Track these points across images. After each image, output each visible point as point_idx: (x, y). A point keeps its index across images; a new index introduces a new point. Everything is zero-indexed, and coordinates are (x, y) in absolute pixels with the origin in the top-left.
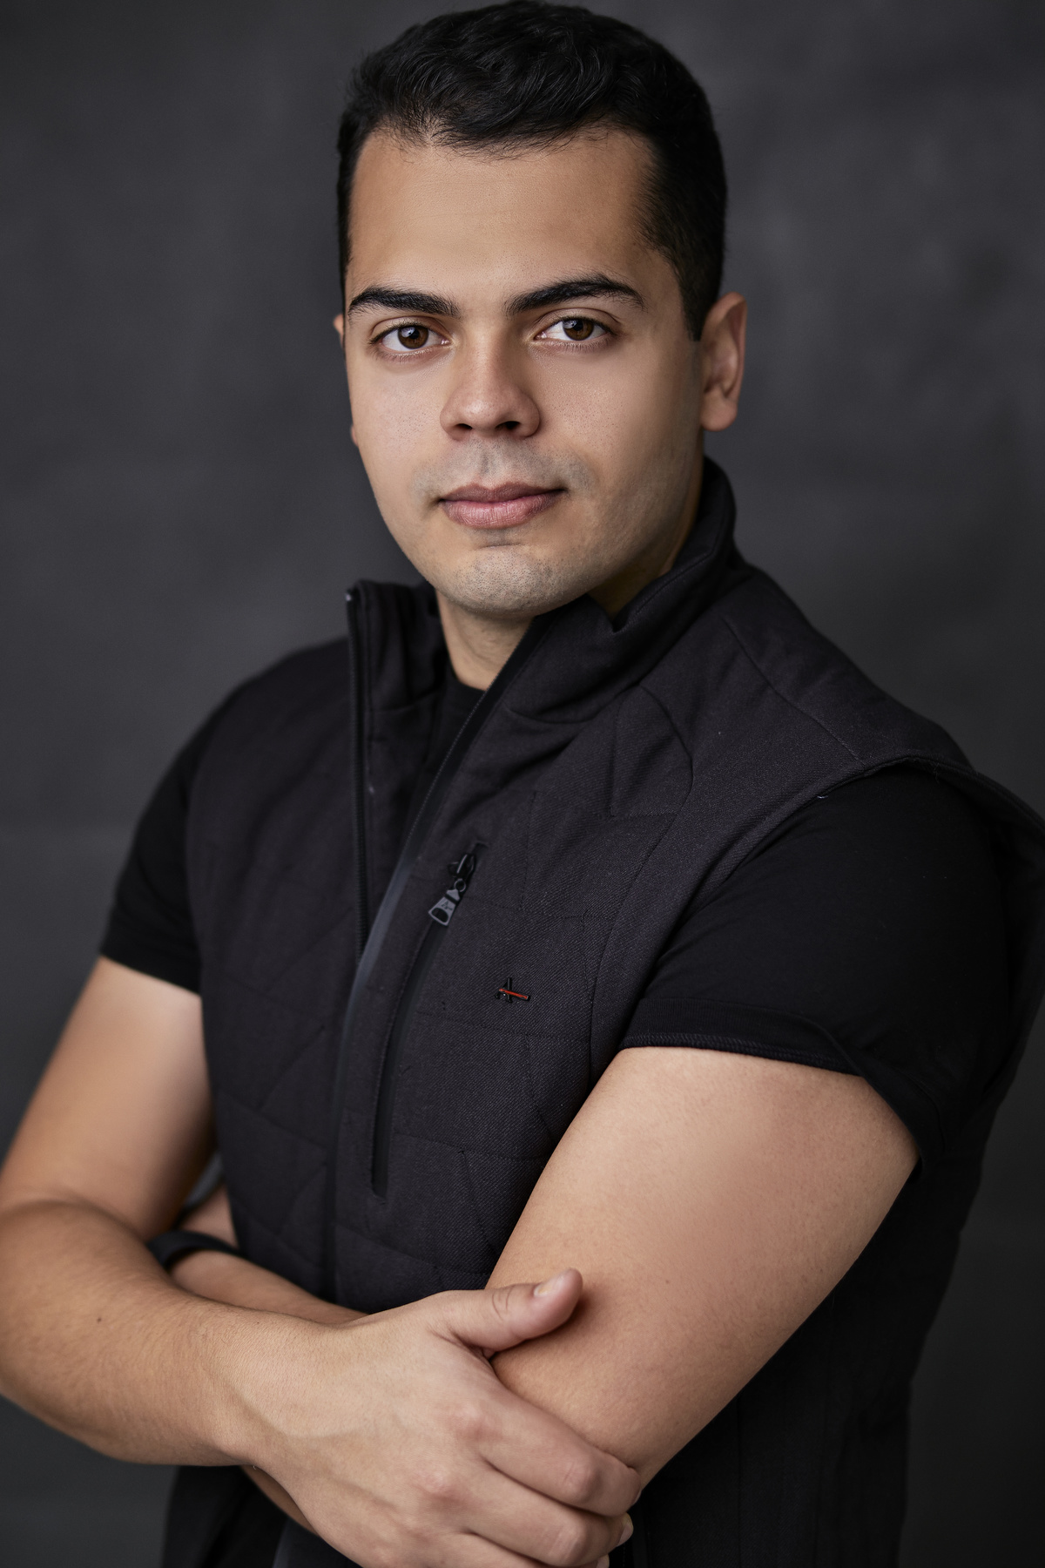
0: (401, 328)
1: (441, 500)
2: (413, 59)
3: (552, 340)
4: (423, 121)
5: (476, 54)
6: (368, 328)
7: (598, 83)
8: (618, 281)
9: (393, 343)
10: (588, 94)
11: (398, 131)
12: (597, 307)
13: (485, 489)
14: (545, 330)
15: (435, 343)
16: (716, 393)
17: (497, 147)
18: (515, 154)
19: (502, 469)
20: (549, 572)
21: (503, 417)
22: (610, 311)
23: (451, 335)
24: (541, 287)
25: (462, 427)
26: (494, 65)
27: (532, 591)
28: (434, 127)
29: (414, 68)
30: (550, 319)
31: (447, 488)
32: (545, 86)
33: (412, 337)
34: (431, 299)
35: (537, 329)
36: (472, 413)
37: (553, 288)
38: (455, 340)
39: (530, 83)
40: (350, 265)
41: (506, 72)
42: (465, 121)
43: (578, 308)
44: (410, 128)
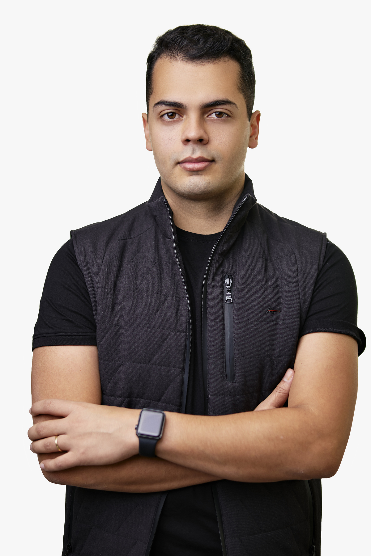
0: (168, 113)
1: (179, 163)
2: (175, 36)
3: (213, 118)
4: (177, 54)
5: (192, 36)
6: (159, 113)
7: (227, 46)
8: (232, 101)
9: (166, 117)
10: (224, 49)
11: (169, 57)
12: (224, 108)
13: (193, 158)
14: (210, 115)
15: (178, 117)
16: (253, 138)
18: (204, 64)
19: (198, 153)
20: (209, 183)
21: (200, 137)
22: (230, 110)
23: (183, 115)
24: (211, 102)
25: (187, 141)
26: (198, 39)
27: (205, 188)
28: (180, 55)
29: (175, 39)
30: (212, 111)
31: (181, 159)
33: (172, 115)
35: (208, 114)
36: (191, 136)
37: (214, 102)
38: (185, 117)
39: (208, 44)
40: (152, 95)
41: (201, 41)
42: (190, 54)
43: (221, 108)
44: (173, 56)
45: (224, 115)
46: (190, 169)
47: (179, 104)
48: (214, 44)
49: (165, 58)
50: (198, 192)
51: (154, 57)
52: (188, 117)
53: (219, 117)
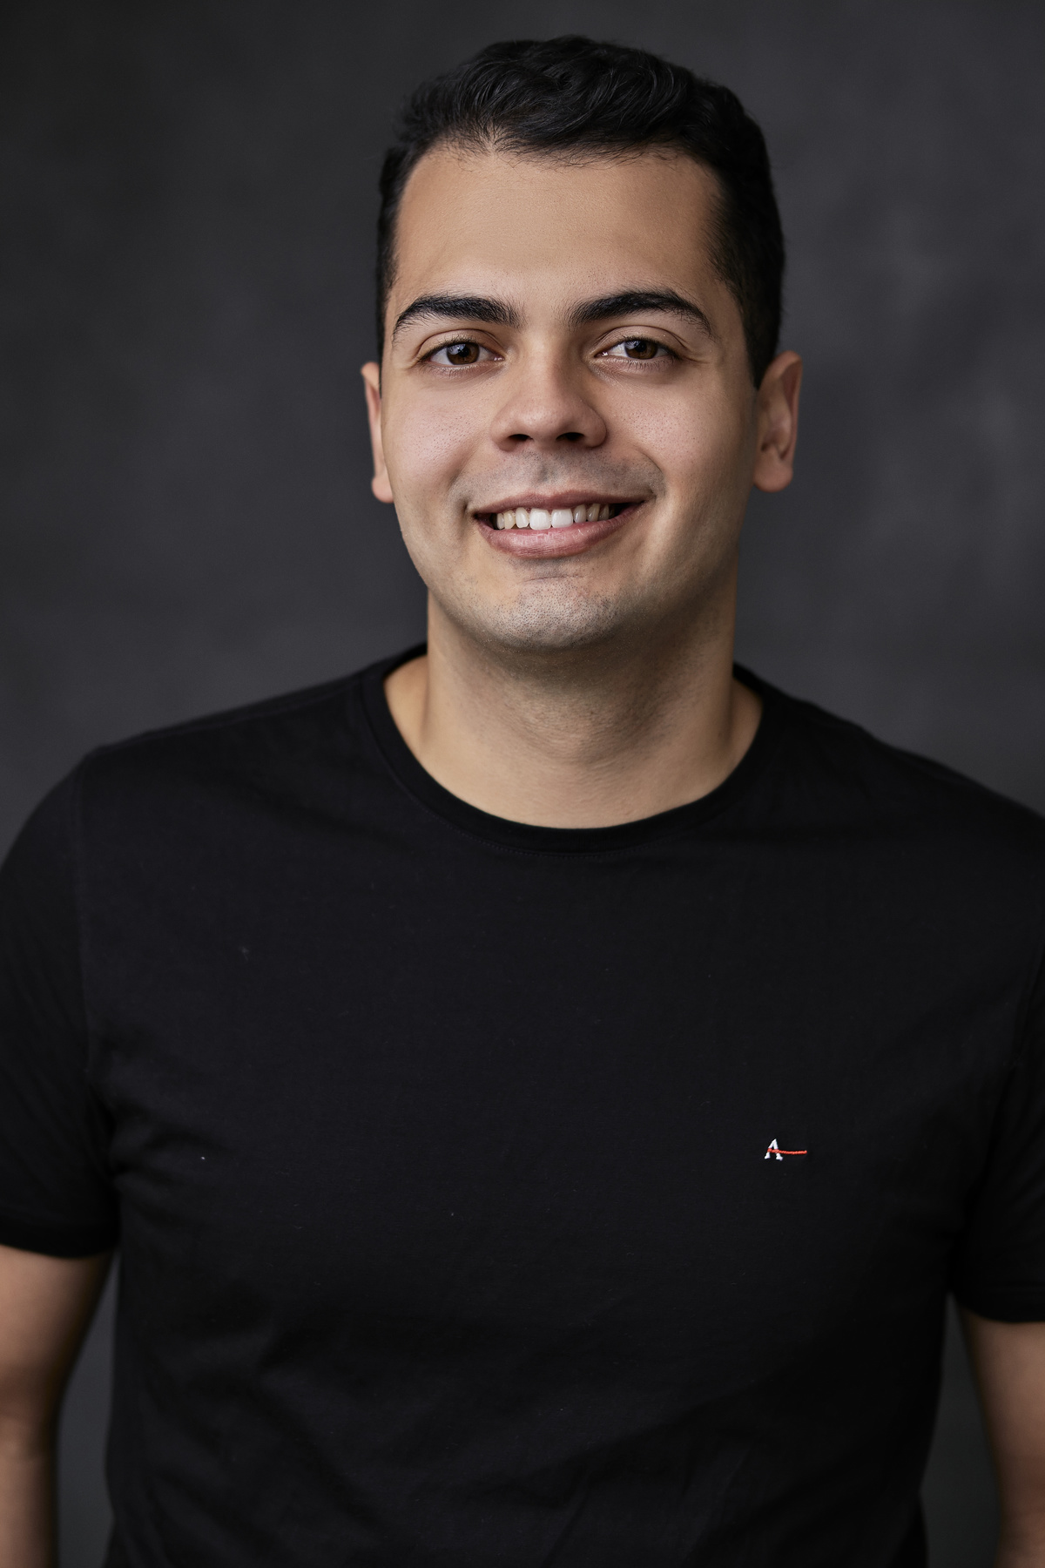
0: (449, 345)
3: (614, 357)
4: (485, 130)
5: (543, 66)
6: (416, 344)
8: (688, 300)
9: (442, 358)
10: (659, 112)
11: (457, 144)
12: (663, 327)
14: (608, 348)
15: (485, 359)
16: (773, 452)
17: (565, 154)
18: (582, 162)
22: (677, 332)
23: (505, 351)
24: (607, 297)
25: (517, 439)
26: (562, 76)
28: (496, 132)
30: (614, 336)
32: (616, 96)
33: (461, 354)
34: (487, 302)
35: (598, 348)
36: (532, 421)
37: (618, 297)
38: (510, 356)
39: (598, 95)
41: (575, 83)
42: (530, 126)
43: (643, 325)
44: (472, 135)
45: (660, 352)
46: (523, 550)
47: (488, 307)
49: (443, 151)
50: (561, 640)
52: (521, 356)
53: (639, 358)
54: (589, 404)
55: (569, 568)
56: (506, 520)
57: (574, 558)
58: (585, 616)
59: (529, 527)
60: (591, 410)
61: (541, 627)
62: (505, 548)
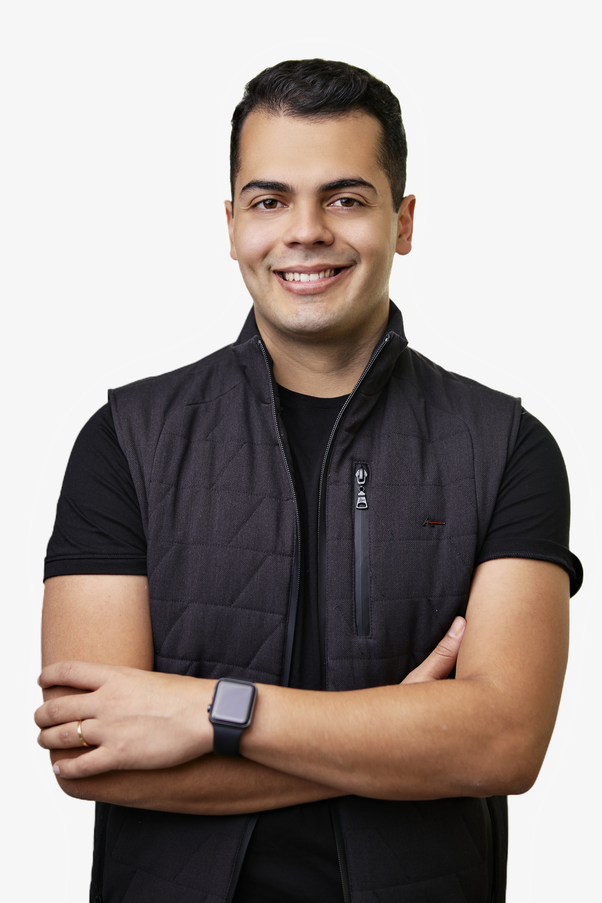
0: (264, 201)
2: (276, 77)
3: (336, 206)
4: (279, 106)
5: (304, 76)
6: (250, 200)
7: (359, 92)
8: (367, 181)
9: (262, 206)
10: (355, 97)
11: (266, 110)
12: (355, 192)
13: (306, 267)
14: (333, 202)
15: (280, 207)
17: (314, 118)
18: (322, 121)
21: (317, 238)
22: (363, 195)
23: (289, 203)
24: (333, 181)
25: (293, 244)
26: (313, 81)
28: (284, 107)
29: (275, 82)
30: (336, 197)
32: (336, 91)
33: (270, 204)
34: (282, 184)
35: (329, 202)
36: (302, 238)
37: (339, 182)
38: (291, 206)
39: (330, 89)
40: (240, 173)
41: (318, 85)
42: (299, 105)
43: (349, 193)
44: (273, 108)
45: (355, 204)
46: (298, 291)
47: (282, 186)
48: (338, 88)
49: (259, 111)
50: (315, 329)
51: (244, 109)
52: (296, 206)
53: (347, 206)
54: (325, 227)
55: (318, 298)
56: (290, 276)
57: (320, 295)
58: (325, 319)
59: (300, 281)
60: (327, 231)
61: (306, 324)
62: (289, 290)
